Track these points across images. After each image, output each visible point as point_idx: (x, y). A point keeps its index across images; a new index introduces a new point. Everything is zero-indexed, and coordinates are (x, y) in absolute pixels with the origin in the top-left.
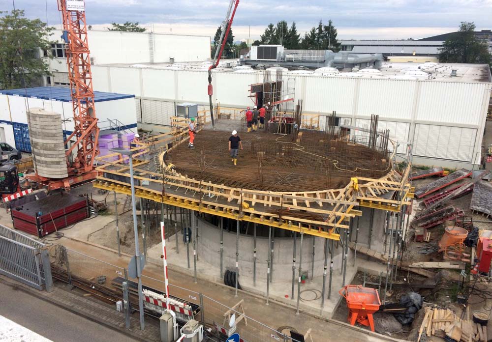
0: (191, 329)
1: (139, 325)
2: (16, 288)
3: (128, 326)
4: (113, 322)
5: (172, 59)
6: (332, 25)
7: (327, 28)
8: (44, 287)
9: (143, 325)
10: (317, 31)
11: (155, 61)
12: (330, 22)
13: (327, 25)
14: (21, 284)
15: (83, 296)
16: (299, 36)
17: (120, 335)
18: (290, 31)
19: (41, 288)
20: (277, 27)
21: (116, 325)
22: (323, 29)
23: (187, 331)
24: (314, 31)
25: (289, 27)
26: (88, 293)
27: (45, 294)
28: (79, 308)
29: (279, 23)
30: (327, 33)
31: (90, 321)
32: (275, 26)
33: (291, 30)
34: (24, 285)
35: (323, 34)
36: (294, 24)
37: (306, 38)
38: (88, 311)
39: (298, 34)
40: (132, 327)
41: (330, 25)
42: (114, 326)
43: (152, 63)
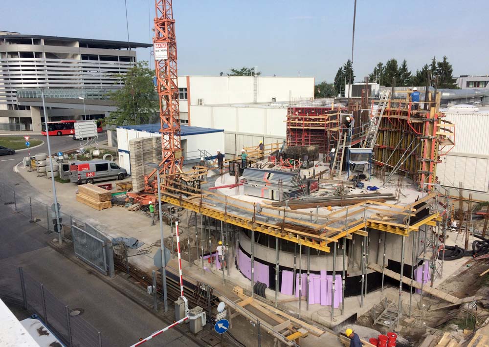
0: (194, 313)
1: (164, 308)
2: (90, 272)
3: (156, 308)
4: (147, 304)
5: (274, 99)
6: (447, 61)
7: (440, 65)
8: (109, 274)
9: (166, 309)
10: (430, 68)
11: (258, 101)
12: (445, 59)
13: (442, 61)
14: (94, 270)
15: (134, 283)
16: (410, 73)
17: (149, 313)
18: (400, 69)
19: (106, 274)
20: (386, 65)
21: (148, 307)
22: (436, 65)
23: (192, 314)
24: (426, 67)
25: (400, 65)
26: (139, 282)
27: (108, 278)
28: (127, 291)
29: (389, 62)
30: (441, 70)
31: (131, 301)
32: (385, 65)
33: (402, 68)
34: (96, 271)
35: (437, 70)
36: (405, 62)
37: (417, 75)
38: (132, 294)
39: (409, 72)
40: (159, 309)
41: (444, 61)
42: (147, 307)
43: (256, 103)
